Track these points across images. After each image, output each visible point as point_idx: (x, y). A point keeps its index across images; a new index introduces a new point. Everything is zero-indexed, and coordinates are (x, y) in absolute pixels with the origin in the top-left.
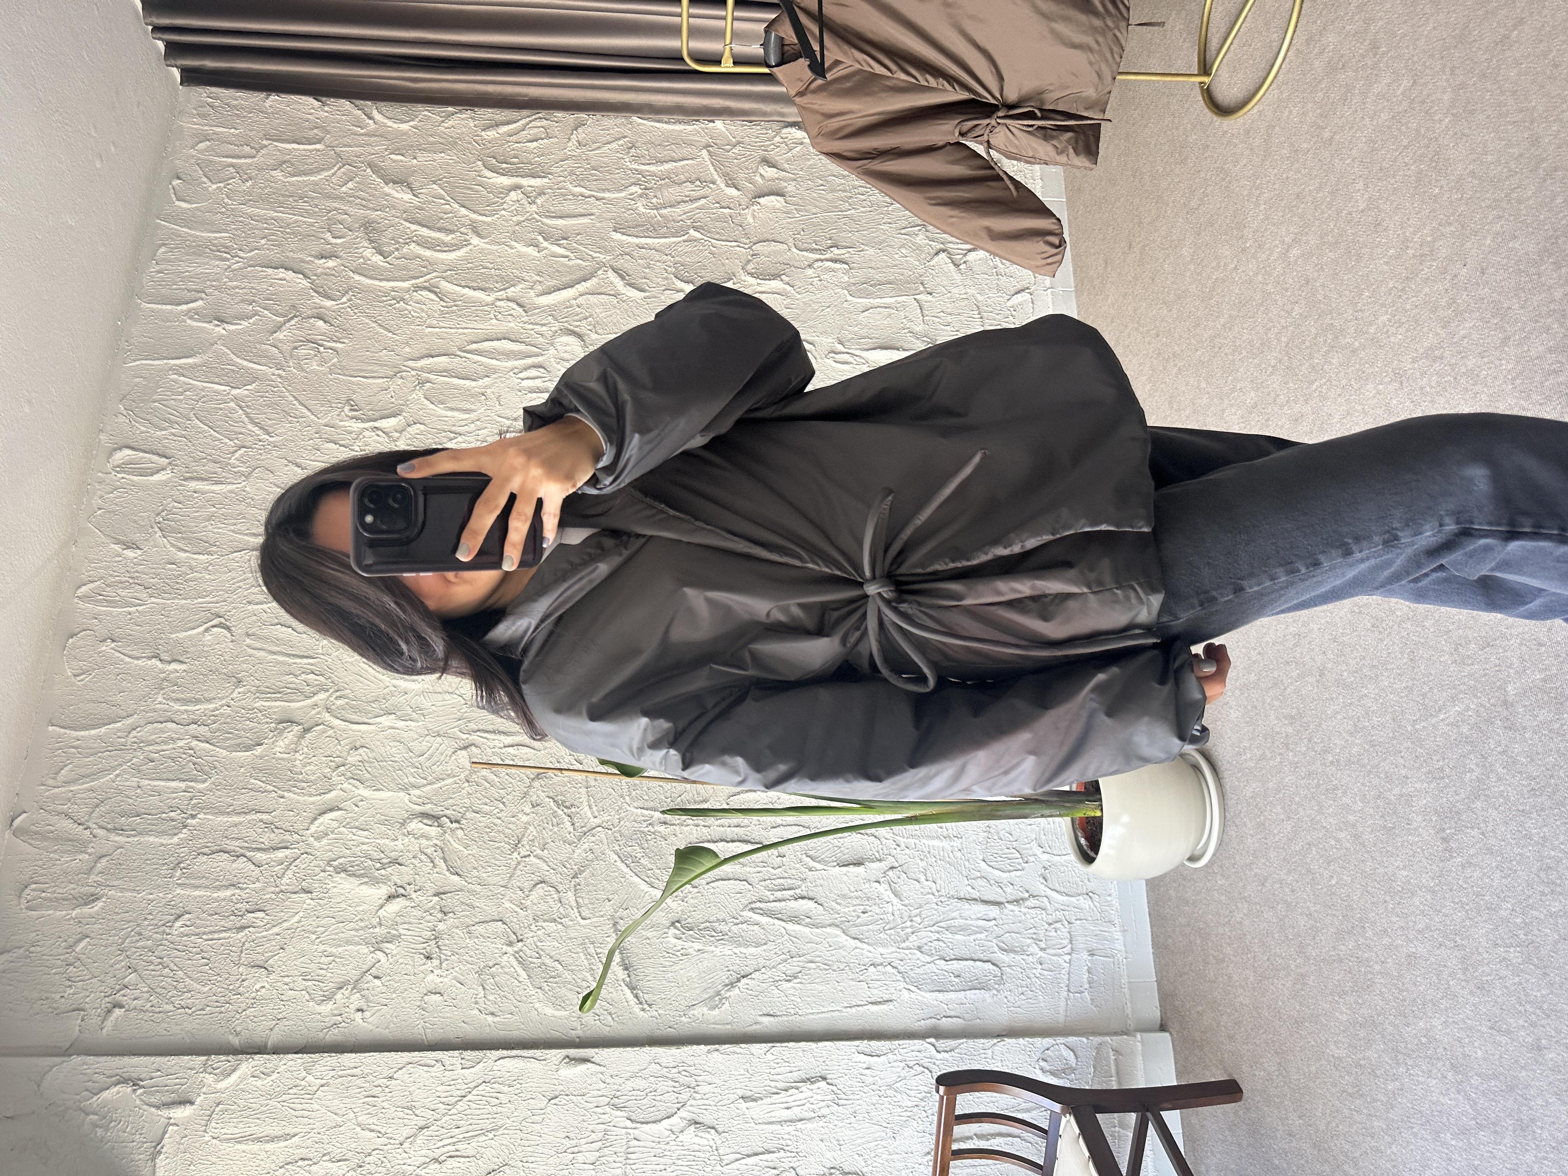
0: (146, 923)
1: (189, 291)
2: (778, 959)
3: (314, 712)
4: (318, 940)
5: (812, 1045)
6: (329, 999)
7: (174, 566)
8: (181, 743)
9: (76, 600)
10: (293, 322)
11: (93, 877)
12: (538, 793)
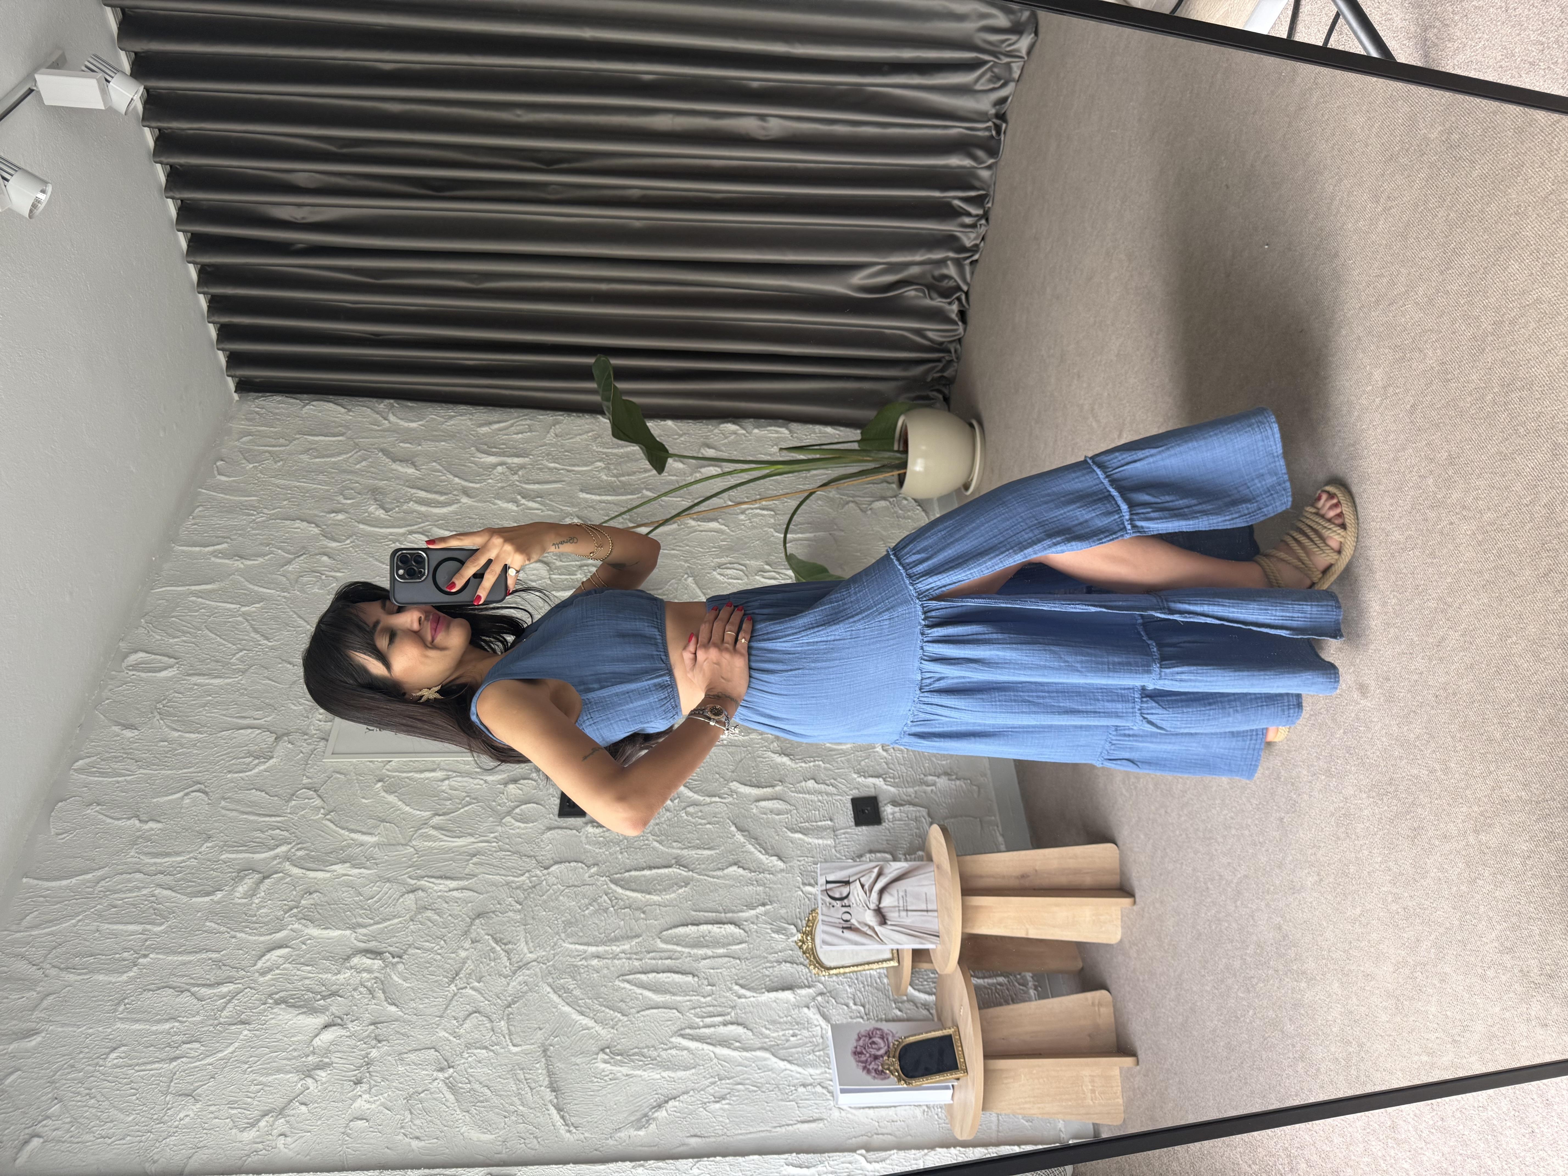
0: (81, 1056)
1: (217, 537)
2: (707, 1082)
3: (275, 862)
4: (249, 1070)
5: (740, 1159)
6: (253, 1125)
7: (166, 743)
8: (145, 892)
9: (72, 772)
10: (302, 558)
11: (37, 1014)
12: (479, 929)
